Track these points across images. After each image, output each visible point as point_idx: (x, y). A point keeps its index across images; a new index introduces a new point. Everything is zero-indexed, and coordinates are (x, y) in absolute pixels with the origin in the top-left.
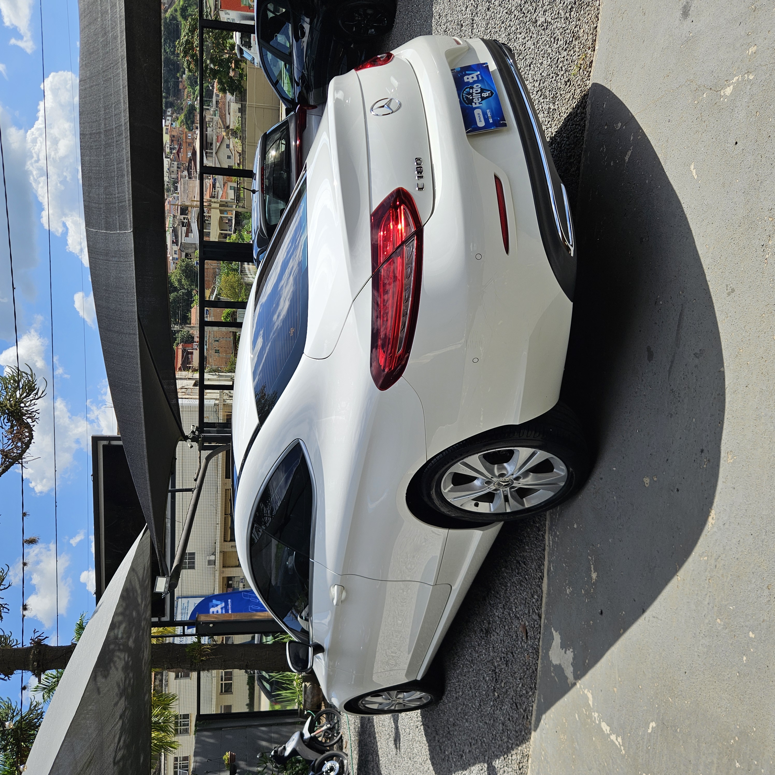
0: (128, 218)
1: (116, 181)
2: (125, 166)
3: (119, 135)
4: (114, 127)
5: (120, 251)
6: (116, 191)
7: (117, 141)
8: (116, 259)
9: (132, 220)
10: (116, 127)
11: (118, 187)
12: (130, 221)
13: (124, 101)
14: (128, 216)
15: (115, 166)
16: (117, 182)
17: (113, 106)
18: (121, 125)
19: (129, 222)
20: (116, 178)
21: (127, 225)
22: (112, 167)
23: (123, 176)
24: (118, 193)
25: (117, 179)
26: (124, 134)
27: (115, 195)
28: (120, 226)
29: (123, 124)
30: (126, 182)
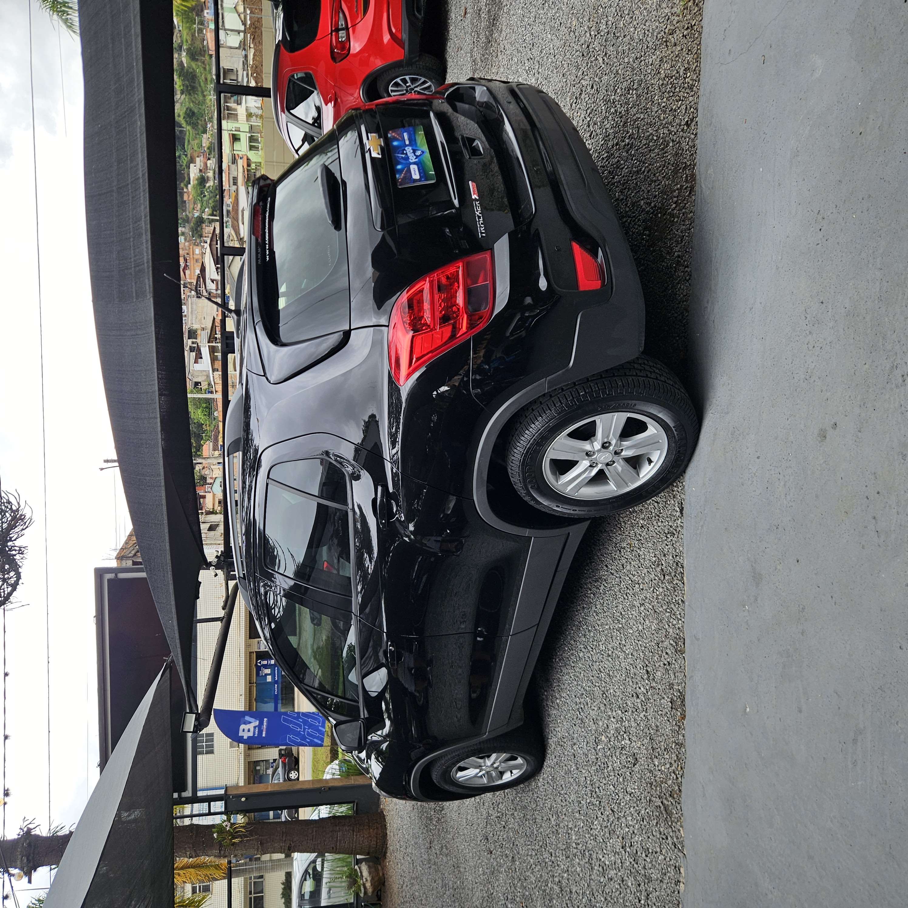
0: (147, 283)
1: (132, 243)
2: (143, 223)
3: (136, 190)
4: (130, 181)
5: (136, 323)
6: (132, 255)
7: (133, 197)
8: (133, 333)
9: (151, 284)
10: (132, 182)
11: (134, 250)
12: (149, 286)
13: (142, 151)
14: (147, 280)
15: (131, 226)
16: (134, 244)
17: (129, 158)
18: (139, 178)
19: (147, 288)
20: (132, 239)
21: (145, 291)
22: (128, 227)
23: (140, 235)
24: (135, 256)
25: (133, 241)
26: (142, 187)
27: (131, 258)
28: (136, 293)
29: (141, 175)
30: (144, 241)
